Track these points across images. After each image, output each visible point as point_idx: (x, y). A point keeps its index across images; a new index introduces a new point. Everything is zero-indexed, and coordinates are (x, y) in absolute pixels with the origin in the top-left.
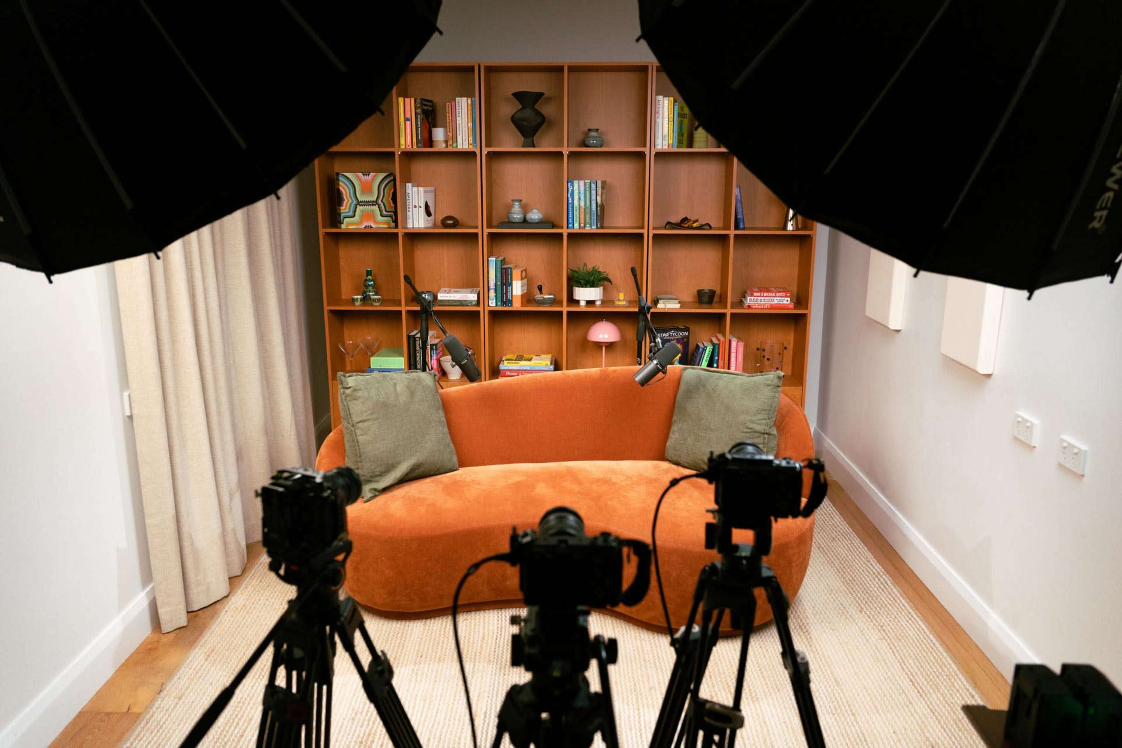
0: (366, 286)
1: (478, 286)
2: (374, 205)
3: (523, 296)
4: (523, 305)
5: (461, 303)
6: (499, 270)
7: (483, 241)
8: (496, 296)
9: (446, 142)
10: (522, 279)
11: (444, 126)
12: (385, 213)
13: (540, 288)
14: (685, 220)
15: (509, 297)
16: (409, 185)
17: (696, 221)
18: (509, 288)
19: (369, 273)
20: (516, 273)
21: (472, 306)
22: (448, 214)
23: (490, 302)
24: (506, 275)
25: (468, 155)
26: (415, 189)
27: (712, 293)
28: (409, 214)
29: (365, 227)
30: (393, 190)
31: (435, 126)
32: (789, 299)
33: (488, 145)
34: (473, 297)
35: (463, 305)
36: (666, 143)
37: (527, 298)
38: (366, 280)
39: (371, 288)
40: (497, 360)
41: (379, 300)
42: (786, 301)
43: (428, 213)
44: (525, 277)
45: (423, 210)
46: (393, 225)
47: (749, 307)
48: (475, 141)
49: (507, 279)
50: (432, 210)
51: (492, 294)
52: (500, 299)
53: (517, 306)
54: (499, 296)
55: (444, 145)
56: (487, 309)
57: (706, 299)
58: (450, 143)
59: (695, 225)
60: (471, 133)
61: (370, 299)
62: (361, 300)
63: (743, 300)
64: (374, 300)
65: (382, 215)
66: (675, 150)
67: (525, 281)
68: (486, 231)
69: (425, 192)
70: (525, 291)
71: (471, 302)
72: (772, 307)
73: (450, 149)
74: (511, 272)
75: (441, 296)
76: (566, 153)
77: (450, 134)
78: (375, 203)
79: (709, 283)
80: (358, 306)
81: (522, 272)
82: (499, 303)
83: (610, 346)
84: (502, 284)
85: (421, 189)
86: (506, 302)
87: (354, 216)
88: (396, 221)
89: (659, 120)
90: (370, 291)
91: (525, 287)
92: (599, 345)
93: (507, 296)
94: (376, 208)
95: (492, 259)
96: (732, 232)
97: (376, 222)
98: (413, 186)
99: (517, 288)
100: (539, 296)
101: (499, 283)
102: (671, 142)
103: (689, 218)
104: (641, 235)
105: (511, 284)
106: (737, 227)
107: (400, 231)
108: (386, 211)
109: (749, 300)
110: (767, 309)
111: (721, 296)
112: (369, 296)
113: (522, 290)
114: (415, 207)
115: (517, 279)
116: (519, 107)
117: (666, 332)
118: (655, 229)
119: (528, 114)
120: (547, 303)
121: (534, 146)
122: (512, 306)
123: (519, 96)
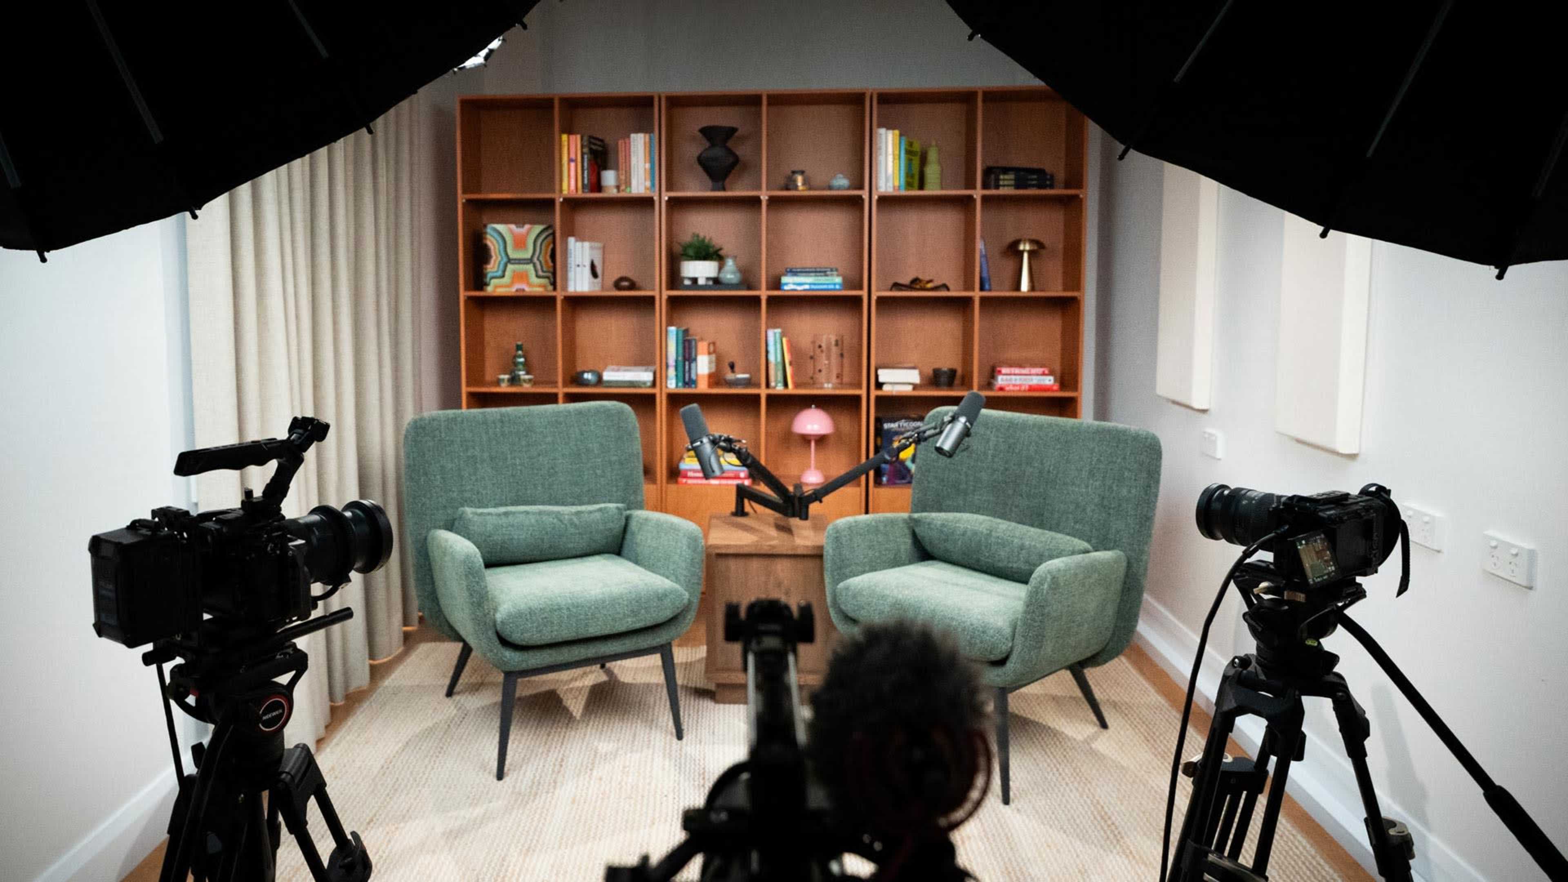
0: (516, 364)
1: (654, 363)
2: (528, 263)
3: (711, 376)
4: (710, 385)
5: (632, 384)
6: (680, 341)
7: (661, 307)
8: (677, 376)
9: (618, 187)
10: (709, 353)
11: (616, 168)
12: (540, 273)
13: (732, 366)
14: (916, 281)
15: (693, 377)
16: (571, 240)
17: (930, 281)
18: (693, 365)
19: (519, 348)
20: (702, 346)
21: (646, 387)
22: (619, 276)
23: (669, 382)
24: (690, 348)
25: (644, 203)
26: (579, 244)
27: (953, 373)
28: (571, 275)
29: (517, 291)
30: (551, 246)
31: (606, 168)
32: (1052, 378)
33: (669, 188)
34: (646, 376)
35: (635, 387)
36: (890, 184)
37: (715, 379)
38: (515, 357)
39: (521, 367)
40: (675, 459)
41: (530, 380)
42: (1049, 381)
43: (594, 274)
44: (714, 352)
45: (587, 270)
46: (551, 288)
47: (1001, 389)
48: (653, 185)
49: (690, 354)
50: (599, 270)
51: (672, 372)
52: (681, 379)
53: (703, 387)
54: (680, 374)
55: (615, 191)
56: (665, 391)
57: (943, 379)
58: (623, 187)
59: (929, 285)
60: (648, 176)
61: (519, 379)
62: (509, 380)
63: (992, 381)
64: (525, 381)
65: (538, 276)
66: (903, 192)
67: (713, 357)
68: (666, 294)
69: (591, 248)
70: (713, 370)
71: (645, 383)
72: (1031, 388)
73: (622, 194)
74: (696, 343)
75: (607, 376)
76: (764, 198)
77: (623, 177)
78: (530, 261)
79: (948, 360)
80: (504, 388)
81: (709, 344)
82: (680, 384)
83: (821, 440)
84: (685, 359)
85: (587, 244)
86: (689, 382)
87: (503, 276)
88: (554, 284)
89: (882, 158)
90: (520, 370)
91: (713, 365)
92: (805, 439)
93: (690, 376)
94: (530, 267)
95: (672, 329)
96: (977, 294)
97: (530, 284)
98: (577, 241)
99: (703, 365)
100: (730, 376)
101: (680, 358)
102: (897, 184)
103: (921, 277)
104: (858, 300)
105: (695, 360)
106: (982, 289)
107: (560, 295)
108: (543, 271)
109: (1001, 380)
110: (1025, 391)
111: (963, 378)
112: (519, 376)
113: (710, 368)
114: (578, 266)
115: (703, 354)
116: (708, 144)
117: (894, 422)
118: (878, 290)
119: (718, 152)
120: (740, 384)
121: (724, 189)
122: (696, 387)
123: (707, 132)
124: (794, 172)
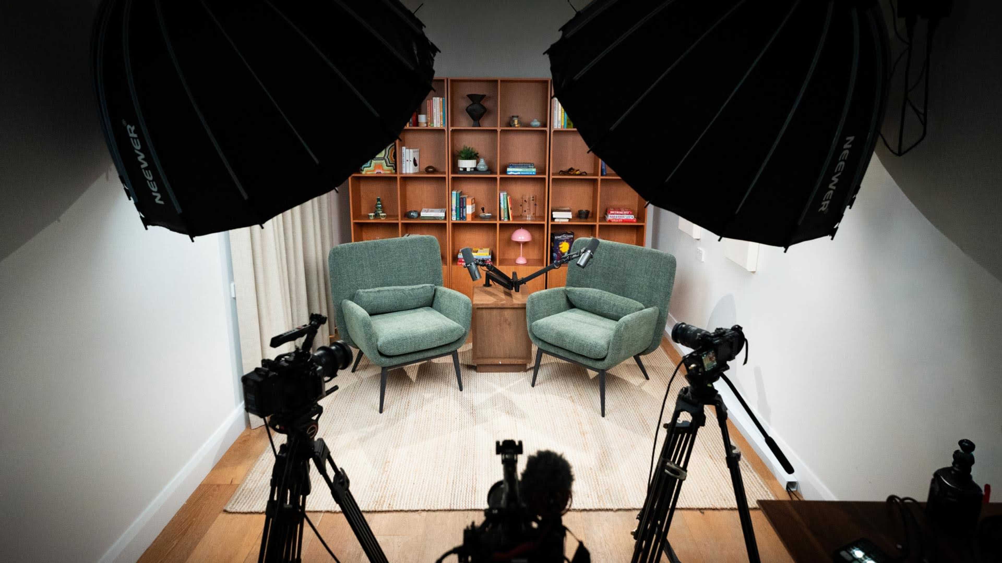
0: (377, 208)
1: (445, 207)
2: (382, 160)
3: (472, 214)
4: (472, 219)
5: (435, 218)
6: (458, 199)
7: (448, 182)
8: (456, 214)
9: (427, 123)
10: (472, 204)
11: (426, 113)
12: (389, 164)
13: (483, 209)
14: (571, 169)
15: (464, 215)
16: (404, 148)
17: (578, 170)
18: (464, 210)
19: (379, 200)
20: (469, 200)
21: (442, 220)
22: (427, 166)
23: (453, 217)
24: (463, 201)
25: (440, 131)
26: (408, 150)
27: (588, 212)
28: (404, 165)
29: (377, 173)
30: (394, 151)
31: (420, 114)
32: (633, 216)
33: (452, 126)
34: (442, 215)
35: (436, 219)
36: (560, 125)
37: (475, 215)
38: (377, 204)
39: (379, 209)
40: (456, 251)
41: (384, 216)
42: (631, 217)
43: (415, 164)
44: (475, 202)
45: (412, 163)
46: (394, 171)
47: (610, 221)
48: (444, 123)
49: (463, 204)
50: (418, 162)
51: (454, 213)
52: (458, 216)
53: (469, 220)
54: (458, 214)
55: (425, 125)
56: (451, 222)
57: (583, 216)
58: (429, 124)
59: (578, 173)
60: (442, 118)
61: (379, 215)
62: (374, 216)
63: (606, 216)
64: (382, 216)
65: (387, 166)
66: (565, 129)
67: (474, 205)
68: (451, 176)
69: (414, 152)
70: (474, 211)
71: (441, 218)
72: (624, 221)
73: (429, 128)
74: (466, 200)
75: (423, 214)
76: (499, 130)
77: (429, 119)
78: (383, 158)
79: (585, 206)
80: (372, 220)
81: (472, 200)
82: (458, 219)
83: (525, 244)
84: (460, 207)
85: (411, 150)
86: (463, 218)
87: (370, 166)
88: (396, 169)
89: (556, 112)
90: (379, 211)
91: (474, 209)
92: (518, 243)
94: (384, 161)
95: (454, 192)
96: (599, 178)
97: (383, 170)
98: (406, 149)
99: (469, 210)
100: (482, 215)
101: (458, 207)
102: (563, 124)
103: (574, 168)
104: (544, 179)
105: (465, 207)
106: (602, 175)
107: (398, 176)
108: (390, 163)
109: (610, 217)
110: (620, 222)
111: (592, 214)
113: (472, 211)
114: (408, 161)
115: (469, 205)
116: (471, 102)
117: (560, 236)
118: (553, 174)
119: (476, 107)
120: (487, 218)
121: (480, 126)
122: (466, 220)
123: (471, 97)
124: (513, 117)
